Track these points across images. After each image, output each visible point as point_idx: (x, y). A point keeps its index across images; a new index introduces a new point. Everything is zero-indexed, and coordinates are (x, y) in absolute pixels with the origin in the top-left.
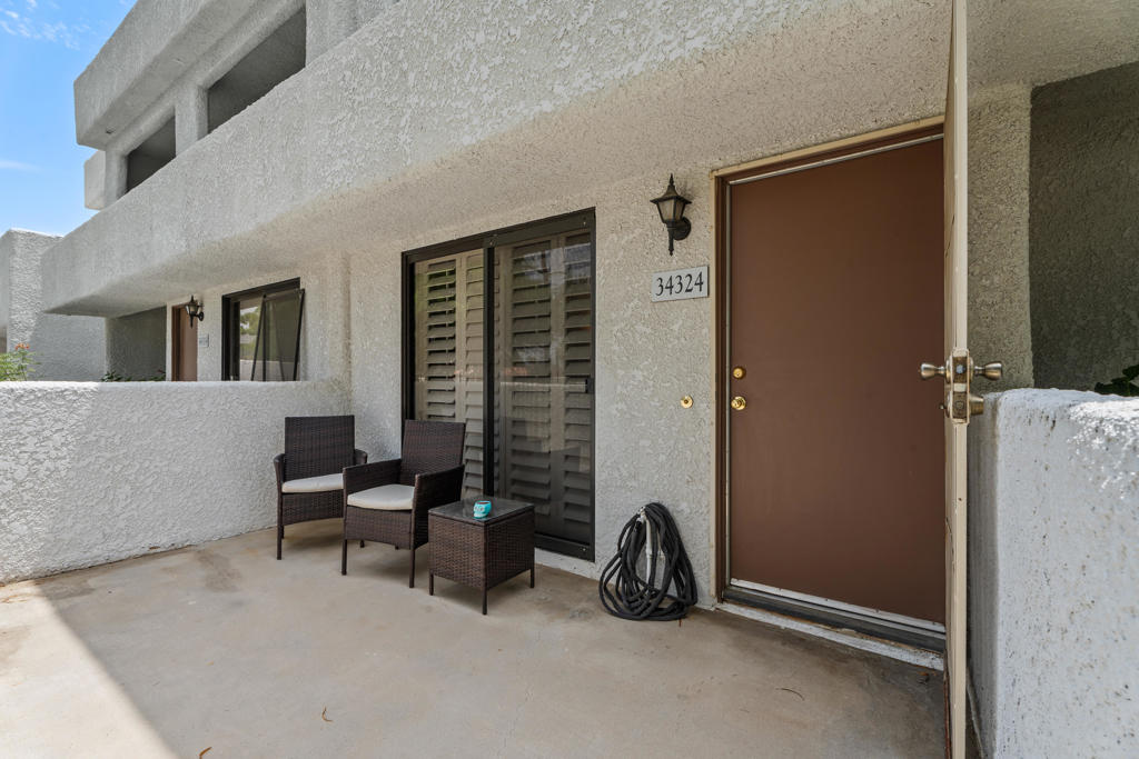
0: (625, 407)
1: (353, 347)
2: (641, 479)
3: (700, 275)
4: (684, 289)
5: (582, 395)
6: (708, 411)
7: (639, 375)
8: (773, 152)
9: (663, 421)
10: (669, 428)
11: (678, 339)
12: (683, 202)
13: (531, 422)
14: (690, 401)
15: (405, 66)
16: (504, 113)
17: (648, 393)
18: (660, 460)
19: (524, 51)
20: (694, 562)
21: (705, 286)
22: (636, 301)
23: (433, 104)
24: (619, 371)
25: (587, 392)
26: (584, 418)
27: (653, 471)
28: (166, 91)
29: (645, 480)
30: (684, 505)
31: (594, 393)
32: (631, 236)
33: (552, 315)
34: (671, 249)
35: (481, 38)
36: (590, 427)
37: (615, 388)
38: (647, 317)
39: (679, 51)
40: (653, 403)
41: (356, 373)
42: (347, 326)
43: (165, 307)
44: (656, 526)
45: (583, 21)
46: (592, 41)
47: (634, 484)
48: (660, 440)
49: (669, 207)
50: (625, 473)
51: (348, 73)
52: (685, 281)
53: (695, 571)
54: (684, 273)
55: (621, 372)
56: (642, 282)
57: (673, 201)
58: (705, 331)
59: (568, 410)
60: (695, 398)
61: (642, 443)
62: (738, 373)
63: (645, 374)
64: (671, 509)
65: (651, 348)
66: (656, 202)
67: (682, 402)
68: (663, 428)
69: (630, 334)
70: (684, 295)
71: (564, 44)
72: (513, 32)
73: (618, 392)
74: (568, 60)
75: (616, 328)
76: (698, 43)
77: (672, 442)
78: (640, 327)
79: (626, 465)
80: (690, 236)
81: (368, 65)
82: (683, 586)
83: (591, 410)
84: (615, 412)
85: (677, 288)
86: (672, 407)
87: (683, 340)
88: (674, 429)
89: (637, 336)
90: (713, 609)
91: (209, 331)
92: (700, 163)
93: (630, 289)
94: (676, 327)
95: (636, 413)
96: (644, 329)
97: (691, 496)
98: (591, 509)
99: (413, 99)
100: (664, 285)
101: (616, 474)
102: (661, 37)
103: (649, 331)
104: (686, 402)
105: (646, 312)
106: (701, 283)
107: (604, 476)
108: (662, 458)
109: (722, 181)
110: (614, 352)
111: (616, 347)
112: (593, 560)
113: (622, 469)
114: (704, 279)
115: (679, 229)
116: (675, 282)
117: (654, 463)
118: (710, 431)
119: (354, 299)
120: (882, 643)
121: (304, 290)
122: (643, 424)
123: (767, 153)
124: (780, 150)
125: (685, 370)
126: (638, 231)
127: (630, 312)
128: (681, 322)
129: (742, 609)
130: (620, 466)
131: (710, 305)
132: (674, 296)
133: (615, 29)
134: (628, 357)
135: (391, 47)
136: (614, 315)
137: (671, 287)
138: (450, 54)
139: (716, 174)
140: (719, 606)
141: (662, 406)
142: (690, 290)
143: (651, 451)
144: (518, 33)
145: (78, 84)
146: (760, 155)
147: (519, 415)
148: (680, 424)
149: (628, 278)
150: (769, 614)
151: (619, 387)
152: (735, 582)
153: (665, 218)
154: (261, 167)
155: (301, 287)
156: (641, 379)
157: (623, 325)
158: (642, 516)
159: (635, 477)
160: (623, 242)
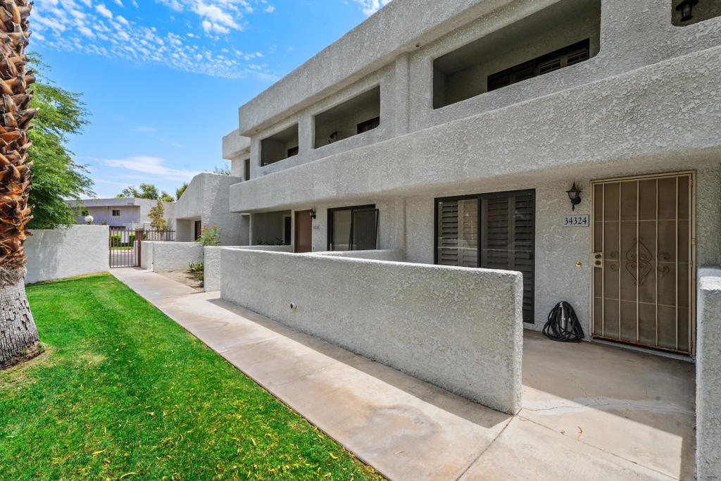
0: (550, 266)
1: (407, 235)
2: (557, 293)
3: (585, 218)
4: (578, 223)
6: (588, 268)
7: (556, 254)
9: (567, 271)
10: (571, 274)
12: (578, 192)
14: (580, 264)
15: (467, 143)
16: (515, 166)
17: (561, 260)
19: (524, 147)
20: (581, 324)
21: (587, 222)
22: (555, 226)
23: (481, 159)
25: (530, 259)
27: (563, 290)
28: (292, 116)
29: (559, 293)
30: (577, 303)
31: (534, 259)
34: (573, 209)
35: (504, 139)
36: (532, 272)
37: (545, 258)
38: (560, 232)
39: (591, 159)
40: (563, 265)
41: (409, 246)
42: (405, 226)
43: (290, 210)
44: (566, 310)
45: (551, 142)
46: (555, 149)
47: (554, 294)
48: (566, 278)
49: (573, 194)
50: (549, 290)
51: (437, 141)
52: (578, 220)
54: (577, 217)
55: (547, 252)
56: (558, 219)
57: (575, 192)
58: (587, 238)
60: (582, 263)
61: (557, 279)
63: (559, 253)
64: (571, 304)
65: (562, 244)
66: (568, 192)
67: (577, 265)
68: (568, 274)
69: (552, 238)
70: (577, 225)
71: (543, 148)
72: (520, 140)
73: (546, 260)
74: (544, 154)
75: (545, 235)
76: (599, 157)
77: (572, 279)
78: (557, 236)
79: (550, 287)
80: (581, 203)
81: (447, 139)
82: (577, 332)
83: (532, 266)
84: (545, 267)
85: (574, 222)
86: (572, 266)
87: (577, 242)
89: (556, 239)
90: (590, 341)
91: (320, 223)
92: (585, 177)
93: (552, 221)
94: (574, 237)
95: (555, 268)
96: (559, 236)
97: (581, 299)
99: (471, 155)
100: (568, 221)
101: (545, 290)
102: (584, 153)
103: (561, 237)
105: (560, 230)
106: (585, 221)
107: (539, 291)
108: (567, 285)
110: (544, 244)
111: (545, 242)
112: (534, 323)
113: (548, 288)
114: (587, 219)
115: (576, 201)
116: (574, 220)
117: (563, 287)
118: (589, 276)
119: (408, 216)
121: (378, 210)
122: (558, 272)
125: (578, 253)
126: (556, 200)
127: (552, 230)
128: (576, 235)
131: (589, 229)
132: (573, 225)
133: (565, 147)
134: (551, 247)
135: (459, 135)
136: (544, 231)
137: (572, 222)
138: (489, 143)
139: (592, 182)
140: (593, 340)
141: (567, 265)
142: (580, 223)
143: (562, 282)
144: (522, 141)
145: (242, 109)
148: (575, 272)
149: (551, 217)
151: (547, 258)
153: (571, 197)
154: (385, 168)
155: (376, 208)
156: (558, 255)
157: (548, 234)
158: (561, 306)
159: (554, 292)
160: (549, 203)
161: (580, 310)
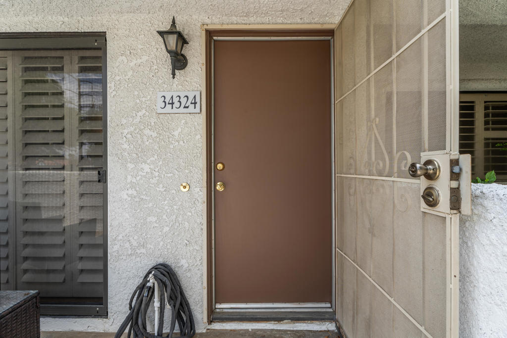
0: (135, 193)
2: (149, 246)
3: (195, 97)
4: (183, 105)
5: (95, 184)
6: (200, 193)
7: (147, 168)
8: (243, 22)
9: (166, 202)
10: (172, 207)
11: (178, 141)
12: (183, 40)
13: (45, 207)
14: (188, 187)
17: (154, 181)
18: (164, 231)
20: (191, 301)
21: (198, 105)
22: (144, 111)
24: (129, 165)
25: (99, 181)
26: (98, 201)
27: (159, 240)
29: (152, 247)
30: (183, 263)
31: (106, 181)
32: (139, 61)
33: (66, 118)
34: (174, 74)
36: (104, 208)
37: (126, 178)
38: (153, 124)
40: (158, 189)
44: (163, 284)
47: (143, 251)
48: (164, 217)
49: (172, 40)
50: (135, 244)
52: (184, 100)
53: (192, 307)
54: (182, 95)
55: (130, 166)
56: (149, 97)
57: (175, 36)
58: (198, 137)
59: (82, 195)
60: (192, 185)
61: (149, 219)
62: (220, 166)
63: (152, 167)
64: (173, 266)
65: (156, 147)
66: (161, 33)
67: (182, 187)
68: (167, 207)
69: (139, 136)
70: (182, 110)
73: (129, 181)
75: (126, 131)
77: (175, 217)
78: (147, 132)
79: (136, 237)
80: (187, 68)
82: (184, 324)
83: (104, 195)
84: (126, 197)
85: (177, 104)
86: (174, 191)
87: (181, 143)
88: (175, 207)
89: (145, 138)
90: (205, 331)
92: (194, 17)
93: (138, 101)
94: (176, 133)
95: (144, 197)
96: (151, 133)
97: (189, 254)
98: (104, 272)
100: (167, 101)
101: (127, 245)
103: (154, 134)
104: (185, 187)
105: (153, 121)
106: (195, 103)
107: (116, 247)
108: (166, 229)
109: (210, 34)
110: (124, 150)
111: (126, 146)
112: (107, 317)
113: (132, 240)
114: (198, 100)
115: (179, 61)
116: (176, 100)
117: (160, 233)
118: (202, 207)
120: (303, 323)
122: (151, 205)
123: (239, 21)
124: (248, 22)
125: (184, 164)
126: (145, 58)
127: (138, 119)
128: (180, 130)
129: (224, 324)
130: (131, 239)
131: (202, 119)
132: (175, 110)
134: (137, 154)
136: (124, 121)
137: (173, 104)
139: (205, 27)
140: (210, 327)
141: (165, 191)
142: (187, 107)
143: (157, 225)
146: (235, 22)
147: (29, 201)
148: (180, 203)
149: (136, 93)
150: (241, 323)
151: (129, 177)
152: (218, 306)
153: (169, 49)
156: (149, 171)
157: (132, 129)
158: (151, 280)
159: (143, 246)
160: (132, 64)
161: (189, 275)
